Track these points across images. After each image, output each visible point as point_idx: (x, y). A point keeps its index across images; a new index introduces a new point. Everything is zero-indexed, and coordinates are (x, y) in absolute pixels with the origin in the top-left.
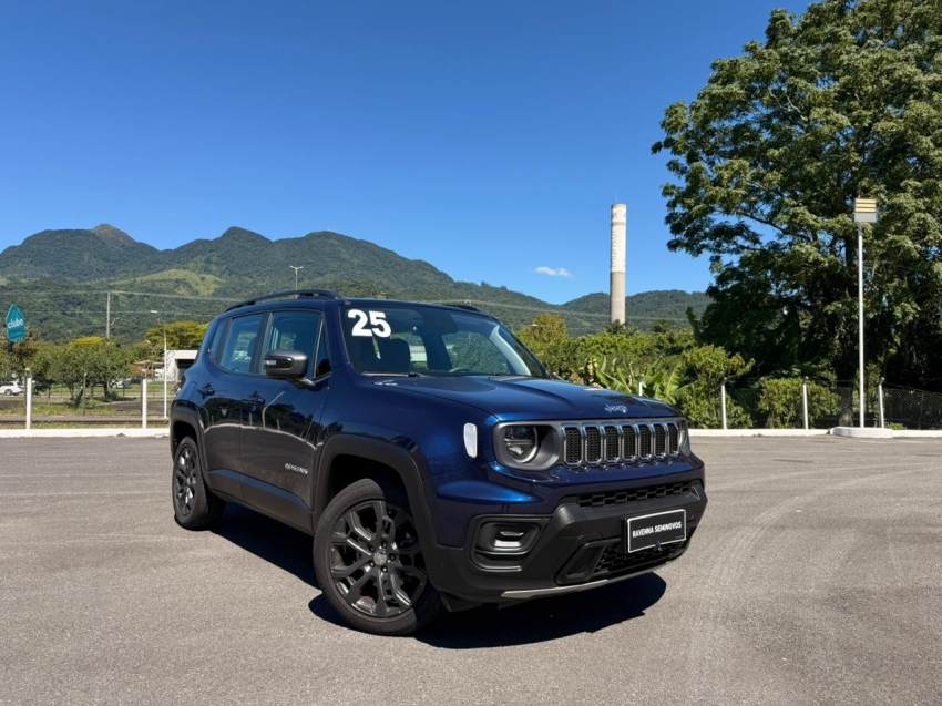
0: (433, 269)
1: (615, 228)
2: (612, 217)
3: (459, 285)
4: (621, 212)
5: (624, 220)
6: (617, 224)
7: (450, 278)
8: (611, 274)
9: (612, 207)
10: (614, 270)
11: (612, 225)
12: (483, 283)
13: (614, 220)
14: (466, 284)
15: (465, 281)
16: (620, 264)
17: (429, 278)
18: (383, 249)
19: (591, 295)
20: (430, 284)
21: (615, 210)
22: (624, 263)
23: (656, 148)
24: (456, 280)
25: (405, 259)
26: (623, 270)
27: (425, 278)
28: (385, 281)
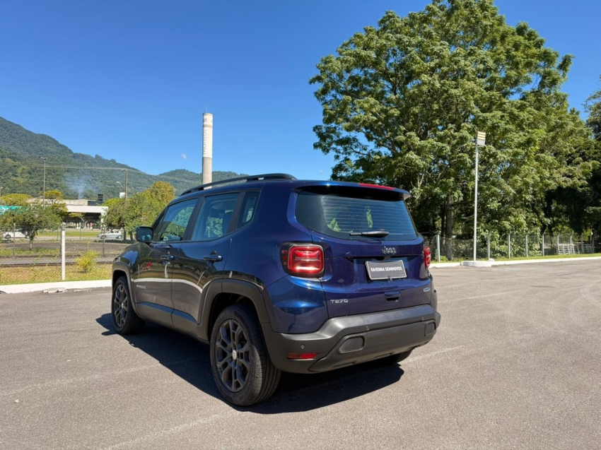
0: (55, 142)
1: (205, 129)
2: (203, 121)
3: (76, 156)
4: (209, 118)
5: (211, 124)
6: (207, 126)
7: (70, 150)
8: (203, 158)
9: (203, 114)
10: (205, 156)
11: (203, 126)
12: (97, 156)
13: (205, 123)
14: (83, 156)
16: (208, 152)
17: (51, 149)
18: (10, 122)
19: (176, 171)
20: (52, 153)
21: (205, 117)
22: (211, 152)
23: (312, 82)
24: (74, 152)
25: (30, 132)
26: (211, 156)
27: (48, 148)
28: (12, 148)
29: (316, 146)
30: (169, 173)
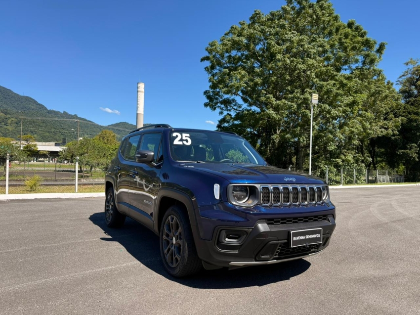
0: (35, 102)
1: (139, 93)
2: (138, 88)
3: (50, 112)
4: (142, 86)
5: (143, 90)
6: (140, 91)
7: (46, 108)
8: (137, 114)
9: (138, 83)
10: (138, 112)
11: (138, 92)
12: (64, 112)
13: (139, 90)
14: (54, 111)
15: (54, 110)
16: (141, 110)
17: (33, 107)
18: (4, 88)
19: (120, 123)
20: (33, 110)
21: (139, 85)
22: (143, 110)
23: (202, 60)
24: (48, 109)
25: (18, 95)
26: (142, 113)
27: (30, 106)
28: (5, 106)
29: (206, 105)
30: (115, 124)
